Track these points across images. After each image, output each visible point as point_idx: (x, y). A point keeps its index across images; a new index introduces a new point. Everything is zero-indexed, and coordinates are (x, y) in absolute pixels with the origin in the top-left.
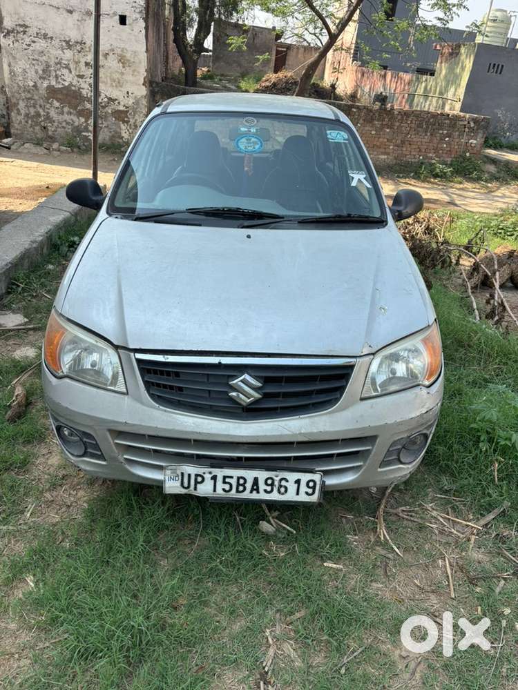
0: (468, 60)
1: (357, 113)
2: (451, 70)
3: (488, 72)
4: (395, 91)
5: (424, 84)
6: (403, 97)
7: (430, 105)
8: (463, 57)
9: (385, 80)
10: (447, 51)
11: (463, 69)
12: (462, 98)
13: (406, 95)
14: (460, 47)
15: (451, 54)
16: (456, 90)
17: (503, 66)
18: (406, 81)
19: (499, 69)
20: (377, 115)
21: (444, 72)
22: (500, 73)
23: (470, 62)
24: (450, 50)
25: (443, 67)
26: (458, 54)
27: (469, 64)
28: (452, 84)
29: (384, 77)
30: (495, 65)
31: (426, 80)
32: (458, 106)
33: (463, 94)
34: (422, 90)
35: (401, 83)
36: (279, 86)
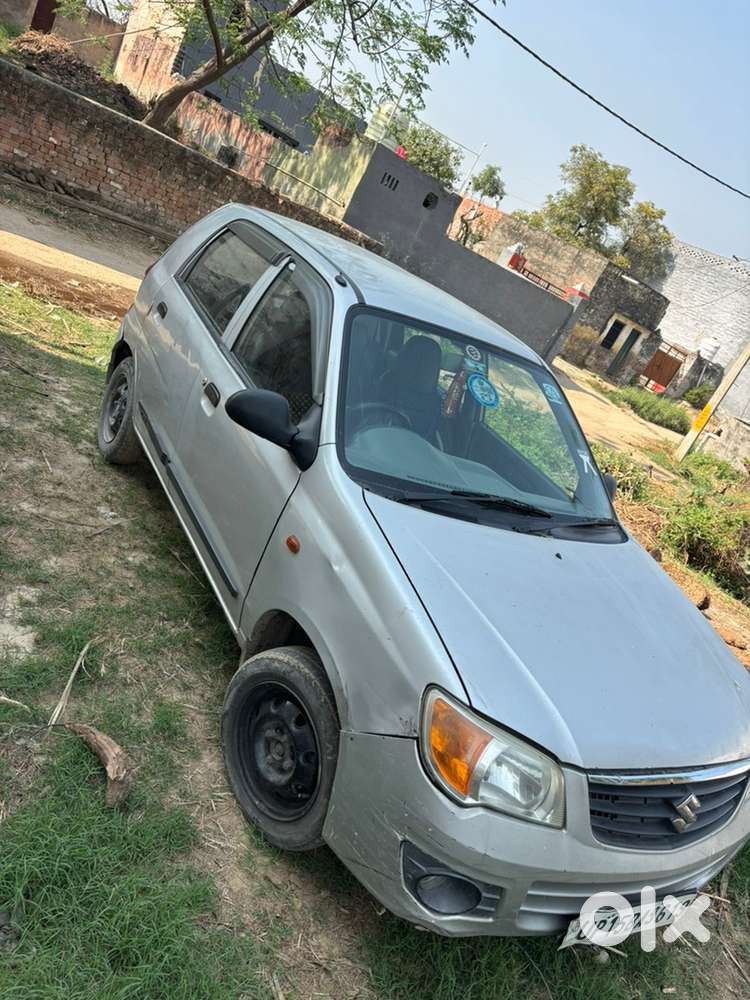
0: (361, 158)
1: (231, 184)
2: (335, 161)
3: (382, 182)
4: (244, 148)
5: (292, 161)
6: (257, 164)
7: (298, 193)
8: (355, 151)
9: (229, 126)
10: (332, 132)
11: (353, 166)
12: (347, 204)
13: (262, 164)
14: (351, 135)
15: (338, 139)
16: (340, 190)
17: (397, 182)
18: (264, 144)
19: (394, 184)
20: (256, 195)
21: (324, 158)
22: (394, 189)
23: (364, 162)
24: (338, 134)
25: (324, 151)
26: (348, 143)
27: (362, 164)
28: (334, 180)
29: (229, 120)
30: (390, 177)
31: (296, 157)
32: (341, 212)
33: (350, 200)
34: (289, 168)
35: (256, 143)
36: (55, 62)
